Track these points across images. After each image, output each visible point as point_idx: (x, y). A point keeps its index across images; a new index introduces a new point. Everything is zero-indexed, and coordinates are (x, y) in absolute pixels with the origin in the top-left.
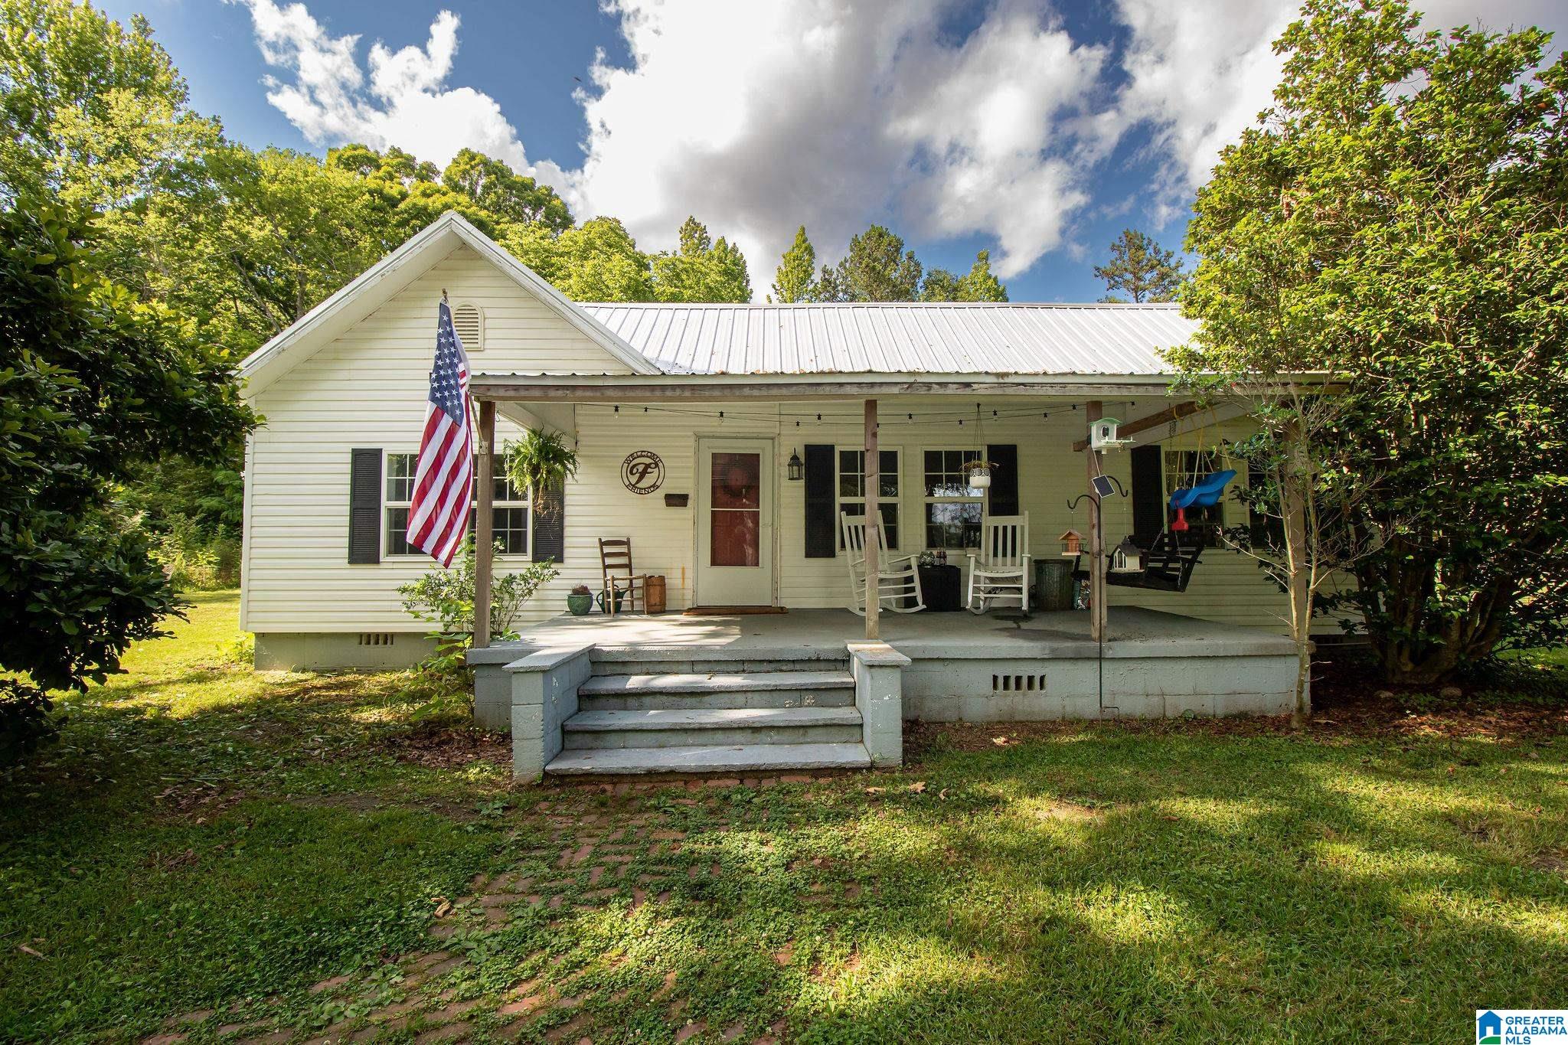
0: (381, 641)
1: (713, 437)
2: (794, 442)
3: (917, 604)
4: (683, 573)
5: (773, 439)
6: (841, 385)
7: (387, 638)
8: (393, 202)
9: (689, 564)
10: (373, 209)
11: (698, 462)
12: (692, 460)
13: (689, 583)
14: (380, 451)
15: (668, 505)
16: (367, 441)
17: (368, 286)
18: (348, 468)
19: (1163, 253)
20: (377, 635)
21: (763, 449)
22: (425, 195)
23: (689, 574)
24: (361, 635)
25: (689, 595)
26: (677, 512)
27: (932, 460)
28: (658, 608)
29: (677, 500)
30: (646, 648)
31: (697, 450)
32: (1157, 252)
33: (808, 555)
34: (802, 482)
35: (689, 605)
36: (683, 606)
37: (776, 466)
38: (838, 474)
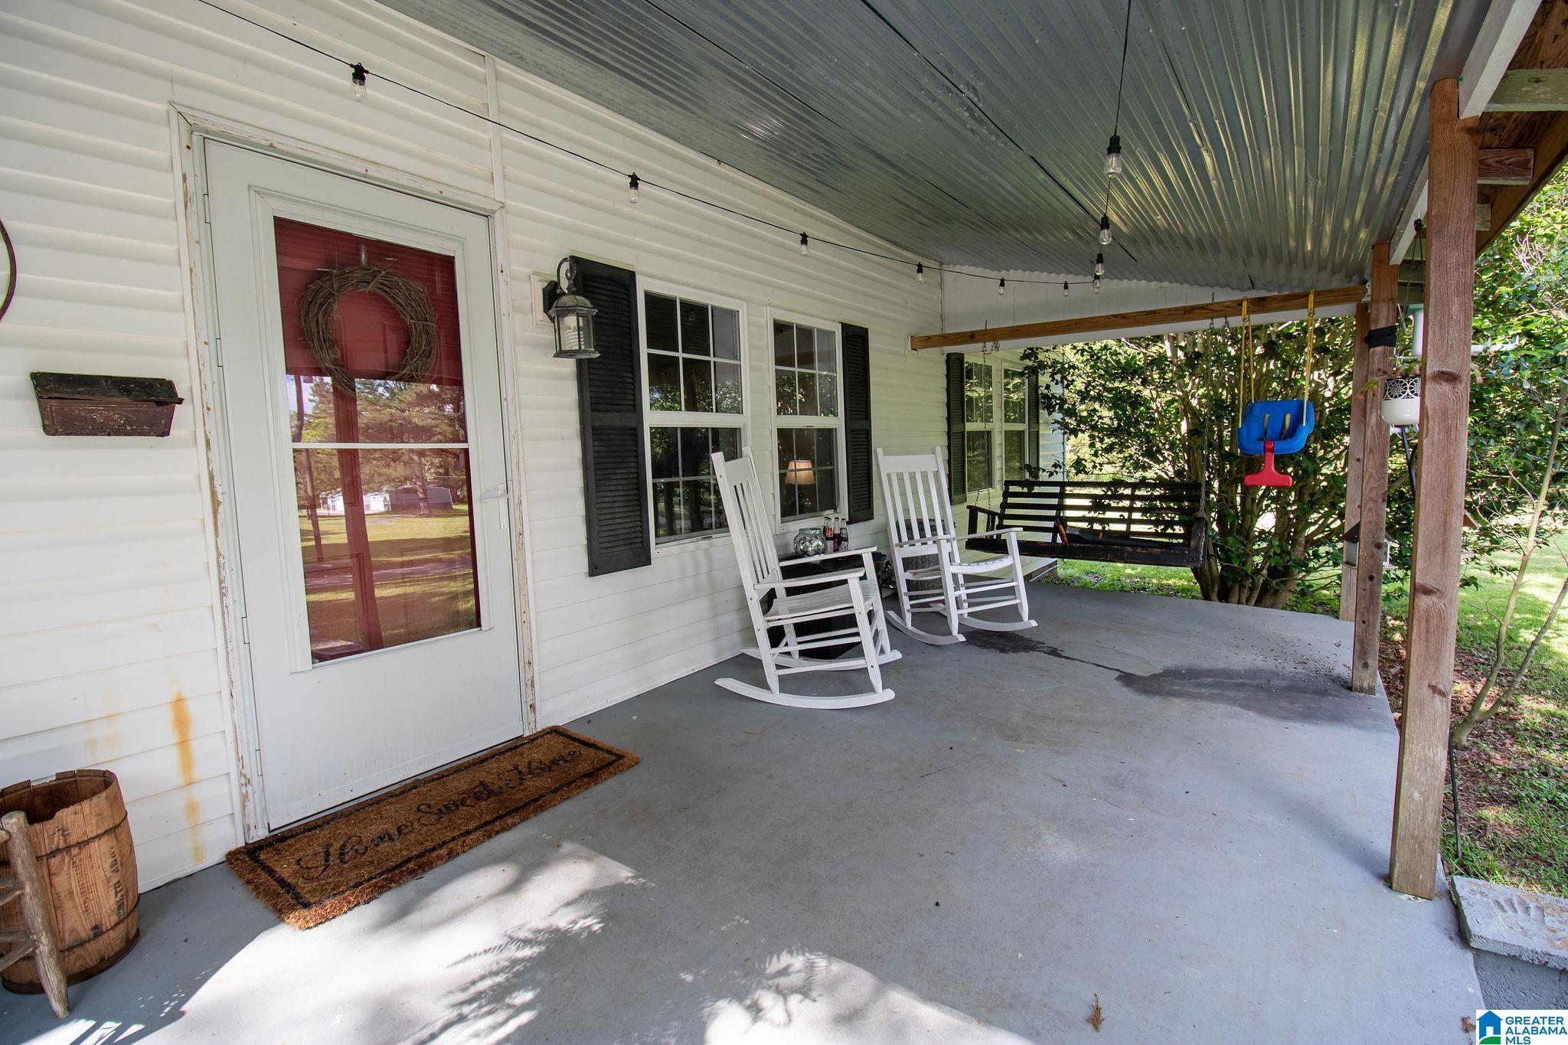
4: (182, 722)
5: (487, 215)
13: (215, 755)
15: (62, 423)
23: (214, 718)
27: (782, 338)
33: (594, 572)
36: (198, 851)
37: (504, 307)
38: (644, 351)
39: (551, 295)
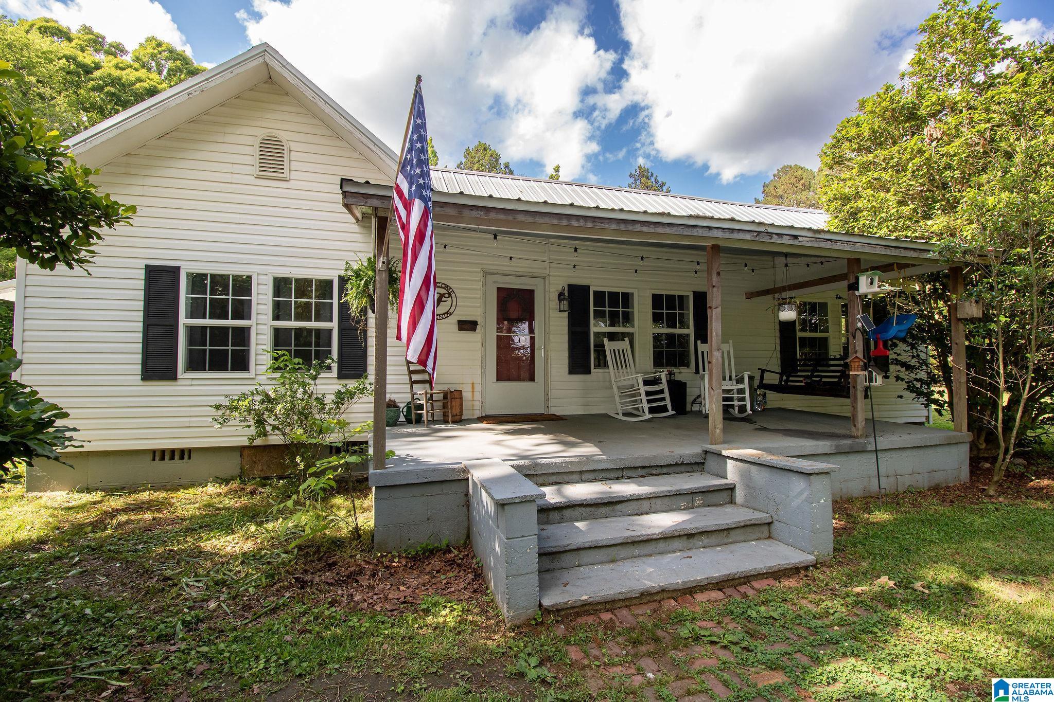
0: (177, 457)
1: (497, 274)
2: (559, 281)
3: (667, 411)
4: (473, 388)
5: (544, 278)
6: (710, 228)
7: (184, 454)
8: (88, 70)
9: (478, 380)
10: (68, 73)
11: (484, 294)
12: (480, 292)
13: (478, 396)
14: (178, 268)
15: (461, 329)
16: (163, 257)
17: (172, 103)
18: (141, 284)
19: (660, 183)
20: (173, 451)
21: (537, 286)
22: (117, 67)
23: (478, 388)
24: (154, 452)
25: (478, 405)
26: (468, 335)
27: (657, 300)
28: (457, 418)
29: (467, 326)
30: (544, 461)
31: (484, 286)
32: (657, 182)
33: (570, 372)
34: (566, 314)
35: (477, 414)
36: (473, 415)
37: (547, 300)
38: (592, 308)
39: (561, 295)
